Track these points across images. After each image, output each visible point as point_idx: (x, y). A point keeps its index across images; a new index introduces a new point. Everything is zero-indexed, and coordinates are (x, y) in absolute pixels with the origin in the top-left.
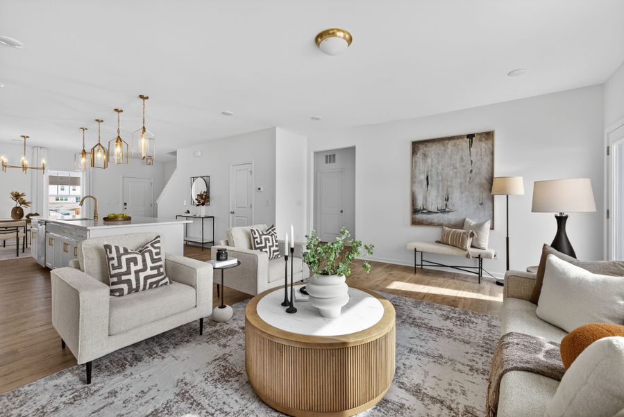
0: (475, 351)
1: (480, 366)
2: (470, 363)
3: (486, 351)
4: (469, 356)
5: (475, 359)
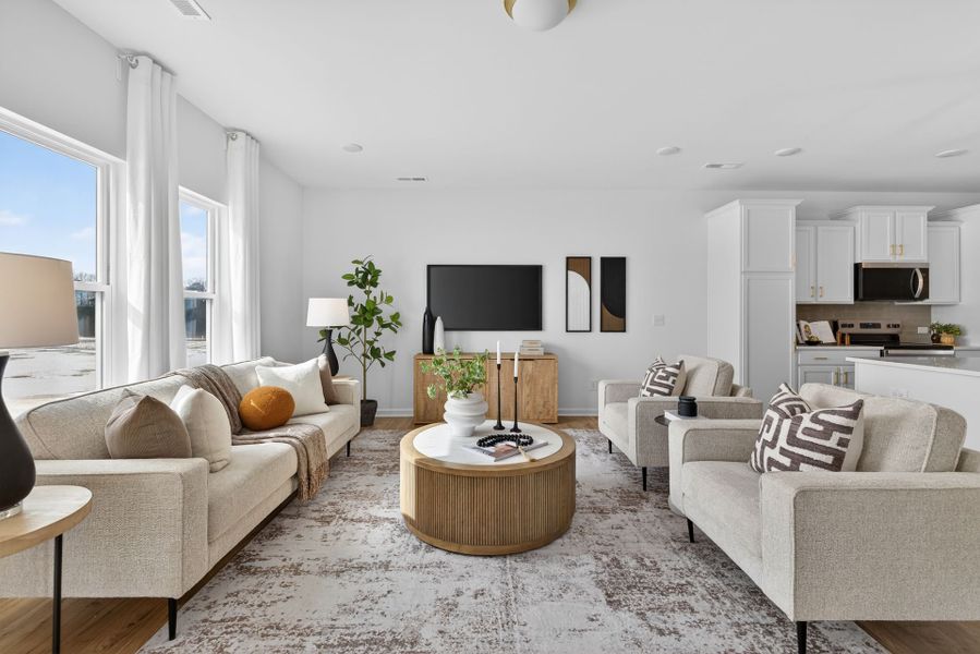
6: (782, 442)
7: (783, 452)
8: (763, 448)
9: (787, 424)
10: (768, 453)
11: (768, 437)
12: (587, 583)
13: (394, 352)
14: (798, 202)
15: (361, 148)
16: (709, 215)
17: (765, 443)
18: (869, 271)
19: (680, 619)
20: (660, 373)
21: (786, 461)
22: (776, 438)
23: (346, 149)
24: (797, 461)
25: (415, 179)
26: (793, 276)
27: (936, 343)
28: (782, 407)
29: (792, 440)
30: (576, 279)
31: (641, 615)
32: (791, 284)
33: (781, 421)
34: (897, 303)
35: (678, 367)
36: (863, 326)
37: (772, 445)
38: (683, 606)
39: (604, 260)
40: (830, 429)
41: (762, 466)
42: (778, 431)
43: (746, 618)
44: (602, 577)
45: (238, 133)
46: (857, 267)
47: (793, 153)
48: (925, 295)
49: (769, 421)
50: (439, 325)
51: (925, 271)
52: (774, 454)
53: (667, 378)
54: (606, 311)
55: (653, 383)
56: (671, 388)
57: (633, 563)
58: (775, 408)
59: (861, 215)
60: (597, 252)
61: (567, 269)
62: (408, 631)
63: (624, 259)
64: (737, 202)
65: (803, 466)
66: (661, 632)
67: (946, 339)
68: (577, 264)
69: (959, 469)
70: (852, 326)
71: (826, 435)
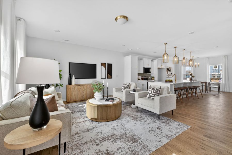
0: (81, 140)
1: (76, 136)
2: (79, 135)
3: (77, 144)
4: (81, 137)
5: (79, 137)
6: (152, 93)
7: (153, 94)
8: (149, 94)
9: (153, 90)
10: (150, 95)
11: (150, 93)
12: (130, 120)
13: (62, 85)
14: (138, 57)
15: (59, 31)
16: (125, 57)
17: (150, 94)
18: (145, 68)
19: (145, 120)
20: (126, 85)
21: (153, 95)
22: (151, 93)
23: (55, 31)
24: (155, 95)
25: (68, 41)
26: (137, 69)
27: (152, 80)
28: (151, 88)
29: (154, 92)
30: (103, 67)
31: (140, 121)
32: (137, 70)
33: (152, 90)
34: (147, 73)
35: (129, 84)
36: (144, 77)
37: (151, 94)
38: (144, 119)
39: (108, 64)
40: (158, 90)
41: (149, 97)
42: (152, 91)
43: (151, 118)
44: (131, 118)
45: (21, 19)
46: (144, 67)
47: (139, 49)
48: (151, 72)
49: (150, 90)
50: (73, 77)
51: (151, 69)
52: (151, 95)
53: (127, 86)
54: (108, 74)
55: (125, 87)
56: (128, 88)
57: (134, 116)
58: (150, 88)
59: (144, 60)
60: (107, 62)
61: (101, 65)
62: (112, 134)
63: (111, 64)
64: (130, 56)
65: (155, 96)
66: (144, 122)
67: (153, 79)
68: (103, 64)
69: (169, 94)
70: (143, 77)
71: (158, 91)
